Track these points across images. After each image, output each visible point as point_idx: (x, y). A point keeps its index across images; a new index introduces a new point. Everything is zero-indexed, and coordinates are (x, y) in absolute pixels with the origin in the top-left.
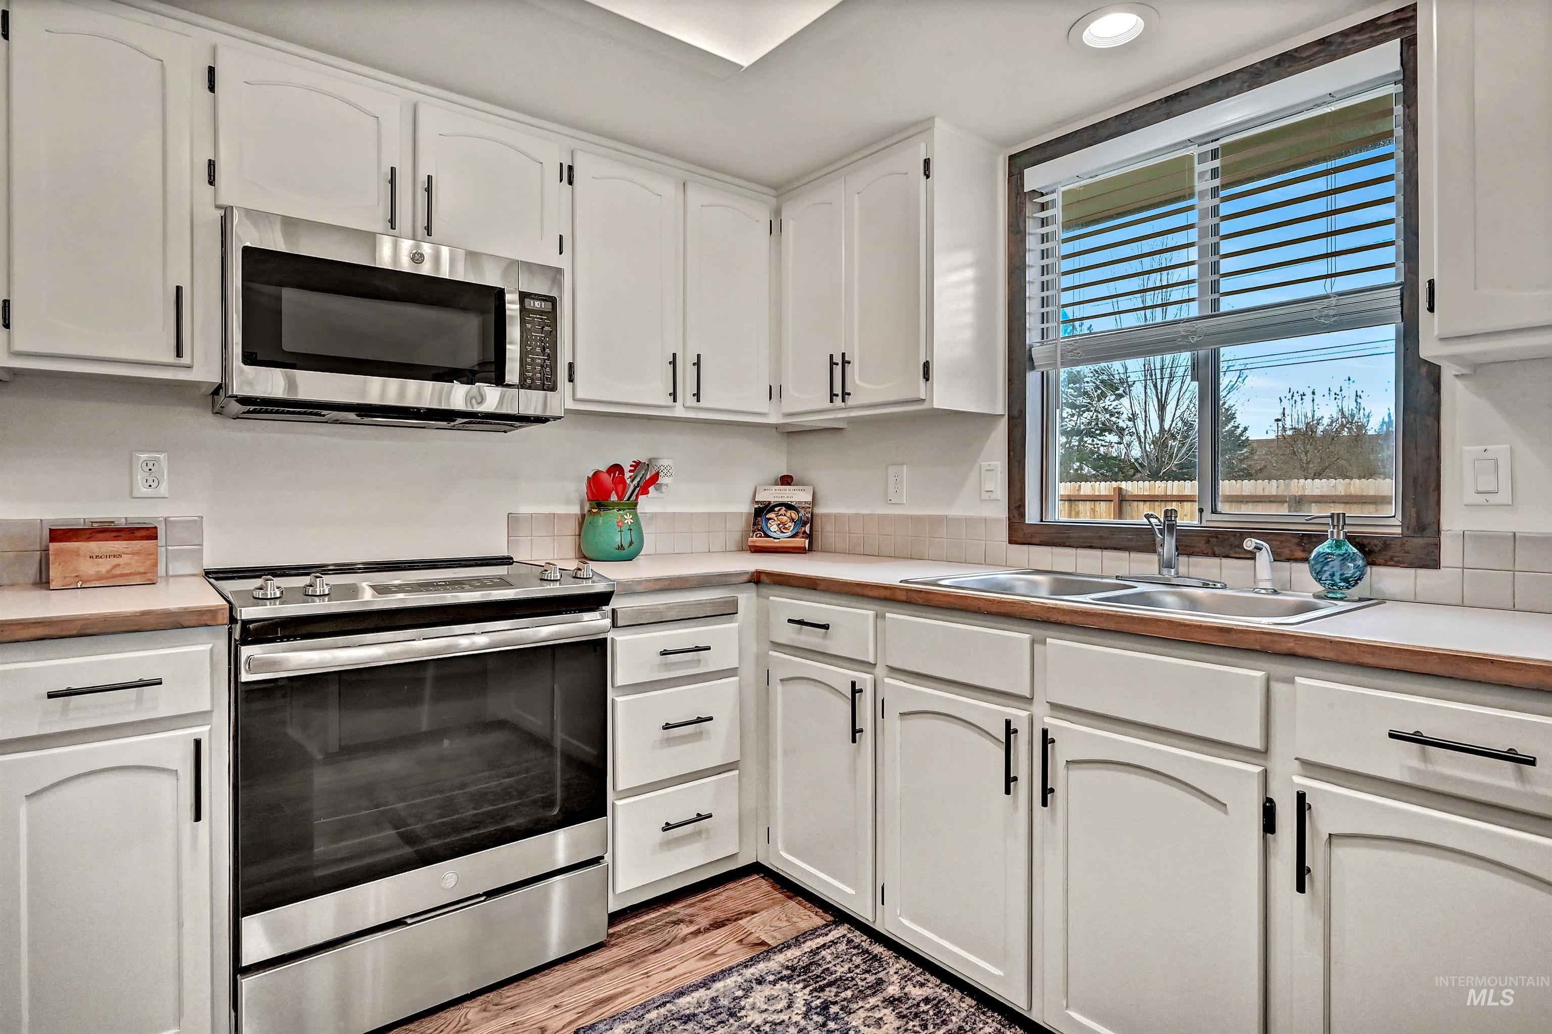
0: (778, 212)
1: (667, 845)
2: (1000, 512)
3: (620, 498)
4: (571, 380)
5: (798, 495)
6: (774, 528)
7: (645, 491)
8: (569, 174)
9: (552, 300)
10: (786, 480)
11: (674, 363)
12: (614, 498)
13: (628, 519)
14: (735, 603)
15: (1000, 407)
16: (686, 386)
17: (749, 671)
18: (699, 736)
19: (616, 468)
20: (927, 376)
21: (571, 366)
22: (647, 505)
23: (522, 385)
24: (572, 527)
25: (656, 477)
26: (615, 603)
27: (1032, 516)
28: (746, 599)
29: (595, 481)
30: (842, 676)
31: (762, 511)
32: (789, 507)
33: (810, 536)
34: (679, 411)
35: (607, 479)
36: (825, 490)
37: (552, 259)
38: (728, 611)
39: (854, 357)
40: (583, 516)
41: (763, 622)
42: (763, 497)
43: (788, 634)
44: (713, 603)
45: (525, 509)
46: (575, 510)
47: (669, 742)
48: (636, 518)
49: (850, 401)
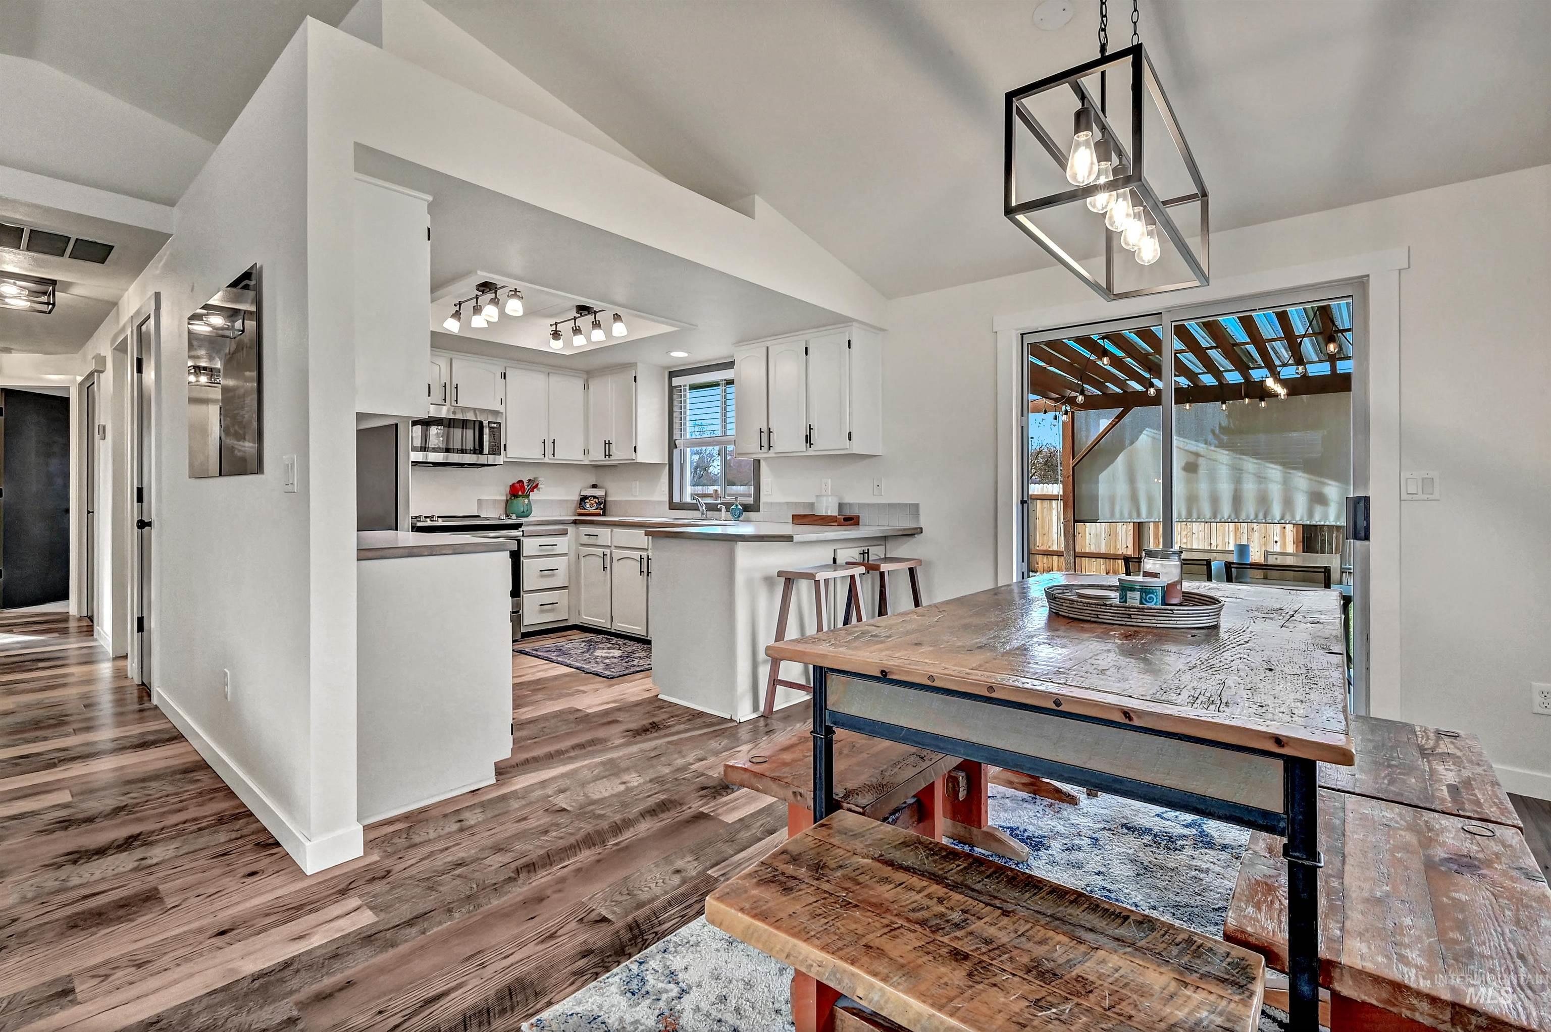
0: (587, 381)
1: (542, 611)
2: (667, 499)
3: (523, 493)
4: (505, 450)
5: (599, 492)
6: (588, 505)
7: (532, 491)
8: (504, 376)
9: (500, 424)
10: (594, 486)
11: (544, 442)
12: (520, 493)
13: (526, 501)
14: (567, 530)
15: (667, 462)
16: (549, 451)
17: (572, 555)
18: (553, 575)
19: (521, 482)
20: (635, 451)
21: (505, 445)
22: (534, 496)
23: (489, 454)
24: (503, 505)
25: (537, 485)
26: (523, 528)
27: (676, 499)
28: (571, 529)
29: (513, 487)
30: (601, 550)
31: (583, 499)
32: (595, 497)
33: (604, 510)
34: (546, 460)
35: (518, 485)
36: (610, 492)
37: (497, 407)
38: (564, 533)
39: (613, 441)
40: (507, 501)
41: (577, 537)
42: (583, 493)
43: (585, 540)
44: (558, 530)
45: (484, 497)
46: (504, 498)
47: (542, 576)
48: (529, 501)
49: (612, 458)
